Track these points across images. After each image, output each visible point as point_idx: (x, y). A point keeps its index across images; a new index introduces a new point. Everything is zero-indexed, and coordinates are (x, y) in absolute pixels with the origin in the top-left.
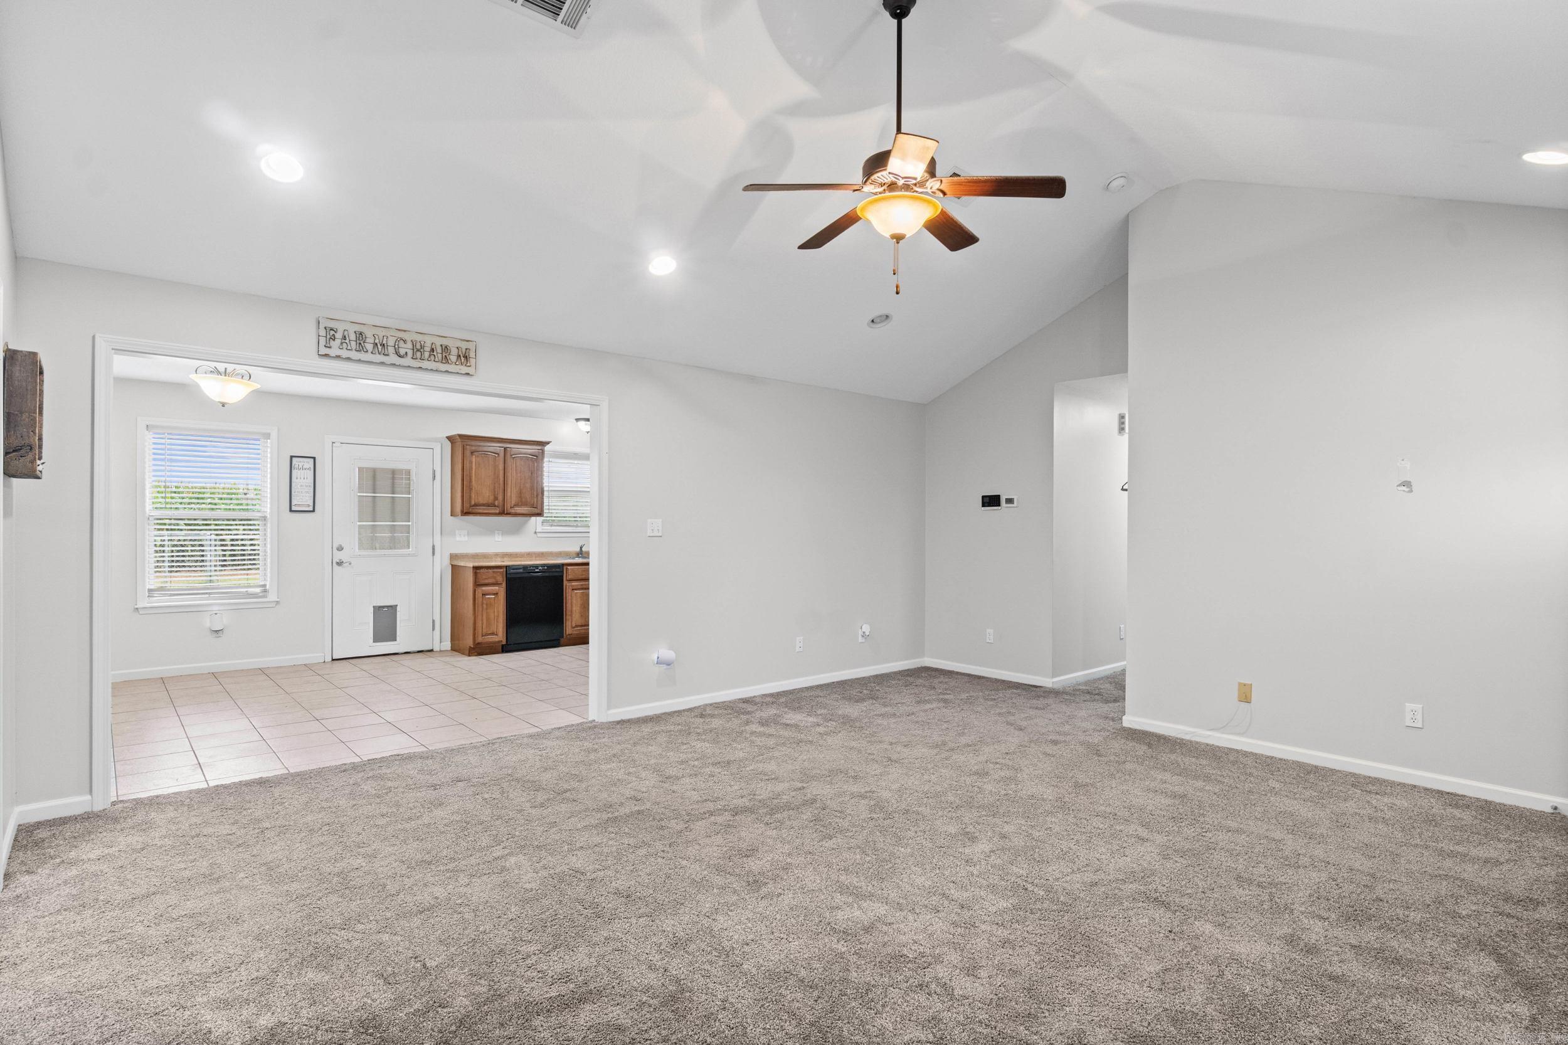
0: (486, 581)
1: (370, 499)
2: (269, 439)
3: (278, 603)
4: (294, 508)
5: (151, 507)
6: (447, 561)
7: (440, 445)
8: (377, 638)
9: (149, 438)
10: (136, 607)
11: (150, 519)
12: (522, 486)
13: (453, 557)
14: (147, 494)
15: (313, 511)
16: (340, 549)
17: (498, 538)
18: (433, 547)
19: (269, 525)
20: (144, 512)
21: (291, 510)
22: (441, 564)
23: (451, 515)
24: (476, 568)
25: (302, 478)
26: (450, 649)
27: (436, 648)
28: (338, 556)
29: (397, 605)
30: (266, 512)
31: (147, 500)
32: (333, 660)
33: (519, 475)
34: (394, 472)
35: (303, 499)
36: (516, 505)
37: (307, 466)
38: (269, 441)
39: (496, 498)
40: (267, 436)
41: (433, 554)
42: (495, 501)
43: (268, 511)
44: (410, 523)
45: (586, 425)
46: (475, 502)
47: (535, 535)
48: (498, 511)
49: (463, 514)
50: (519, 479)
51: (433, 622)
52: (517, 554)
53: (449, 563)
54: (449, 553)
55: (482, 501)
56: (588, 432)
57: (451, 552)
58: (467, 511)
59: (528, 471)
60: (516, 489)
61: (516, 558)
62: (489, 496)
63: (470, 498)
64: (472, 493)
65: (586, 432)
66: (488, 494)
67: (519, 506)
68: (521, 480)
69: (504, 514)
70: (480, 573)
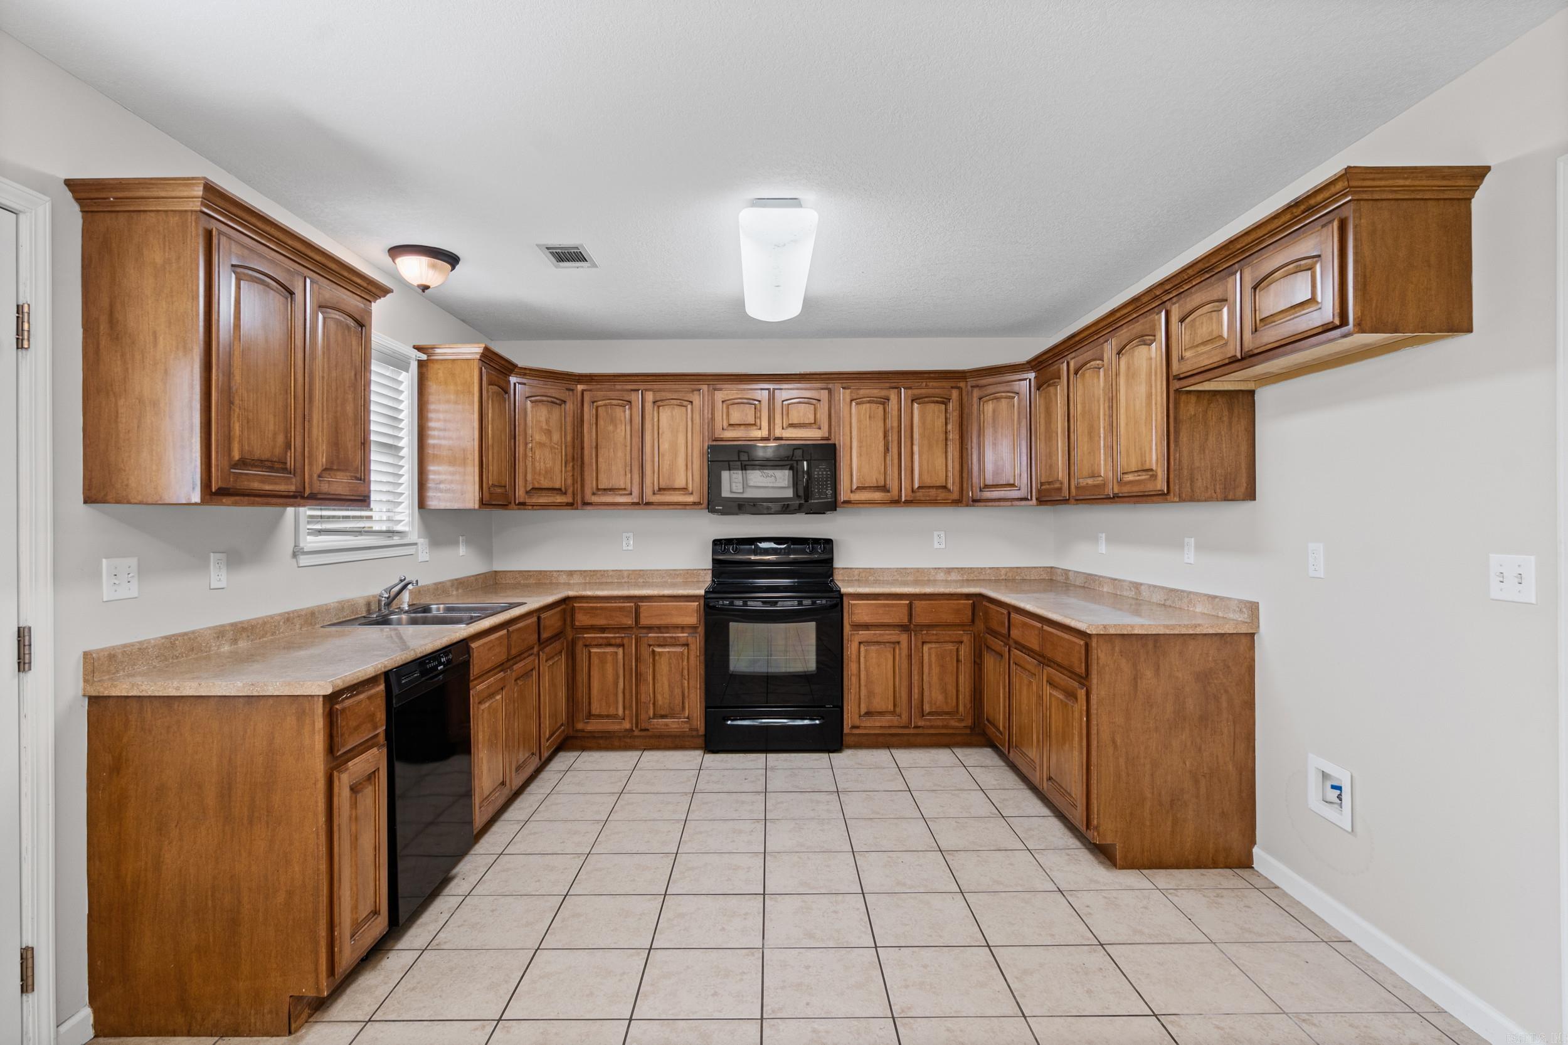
6: (74, 689)
7: (48, 206)
12: (338, 409)
13: (96, 665)
17: (218, 577)
18: (22, 634)
22: (51, 700)
24: (333, 696)
26: (90, 1035)
33: (334, 375)
36: (327, 469)
39: (288, 443)
41: (21, 662)
42: (285, 451)
45: (434, 266)
46: (241, 451)
47: (294, 560)
48: (293, 488)
49: (208, 497)
50: (334, 388)
51: (27, 957)
52: (265, 623)
53: (81, 693)
54: (80, 654)
55: (261, 449)
56: (425, 288)
57: (87, 649)
58: (220, 484)
59: (349, 366)
60: (328, 419)
61: (263, 636)
62: (275, 434)
63: (229, 438)
64: (235, 418)
65: (419, 286)
66: (271, 427)
67: (332, 473)
68: (337, 390)
69: (303, 497)
70: (343, 710)
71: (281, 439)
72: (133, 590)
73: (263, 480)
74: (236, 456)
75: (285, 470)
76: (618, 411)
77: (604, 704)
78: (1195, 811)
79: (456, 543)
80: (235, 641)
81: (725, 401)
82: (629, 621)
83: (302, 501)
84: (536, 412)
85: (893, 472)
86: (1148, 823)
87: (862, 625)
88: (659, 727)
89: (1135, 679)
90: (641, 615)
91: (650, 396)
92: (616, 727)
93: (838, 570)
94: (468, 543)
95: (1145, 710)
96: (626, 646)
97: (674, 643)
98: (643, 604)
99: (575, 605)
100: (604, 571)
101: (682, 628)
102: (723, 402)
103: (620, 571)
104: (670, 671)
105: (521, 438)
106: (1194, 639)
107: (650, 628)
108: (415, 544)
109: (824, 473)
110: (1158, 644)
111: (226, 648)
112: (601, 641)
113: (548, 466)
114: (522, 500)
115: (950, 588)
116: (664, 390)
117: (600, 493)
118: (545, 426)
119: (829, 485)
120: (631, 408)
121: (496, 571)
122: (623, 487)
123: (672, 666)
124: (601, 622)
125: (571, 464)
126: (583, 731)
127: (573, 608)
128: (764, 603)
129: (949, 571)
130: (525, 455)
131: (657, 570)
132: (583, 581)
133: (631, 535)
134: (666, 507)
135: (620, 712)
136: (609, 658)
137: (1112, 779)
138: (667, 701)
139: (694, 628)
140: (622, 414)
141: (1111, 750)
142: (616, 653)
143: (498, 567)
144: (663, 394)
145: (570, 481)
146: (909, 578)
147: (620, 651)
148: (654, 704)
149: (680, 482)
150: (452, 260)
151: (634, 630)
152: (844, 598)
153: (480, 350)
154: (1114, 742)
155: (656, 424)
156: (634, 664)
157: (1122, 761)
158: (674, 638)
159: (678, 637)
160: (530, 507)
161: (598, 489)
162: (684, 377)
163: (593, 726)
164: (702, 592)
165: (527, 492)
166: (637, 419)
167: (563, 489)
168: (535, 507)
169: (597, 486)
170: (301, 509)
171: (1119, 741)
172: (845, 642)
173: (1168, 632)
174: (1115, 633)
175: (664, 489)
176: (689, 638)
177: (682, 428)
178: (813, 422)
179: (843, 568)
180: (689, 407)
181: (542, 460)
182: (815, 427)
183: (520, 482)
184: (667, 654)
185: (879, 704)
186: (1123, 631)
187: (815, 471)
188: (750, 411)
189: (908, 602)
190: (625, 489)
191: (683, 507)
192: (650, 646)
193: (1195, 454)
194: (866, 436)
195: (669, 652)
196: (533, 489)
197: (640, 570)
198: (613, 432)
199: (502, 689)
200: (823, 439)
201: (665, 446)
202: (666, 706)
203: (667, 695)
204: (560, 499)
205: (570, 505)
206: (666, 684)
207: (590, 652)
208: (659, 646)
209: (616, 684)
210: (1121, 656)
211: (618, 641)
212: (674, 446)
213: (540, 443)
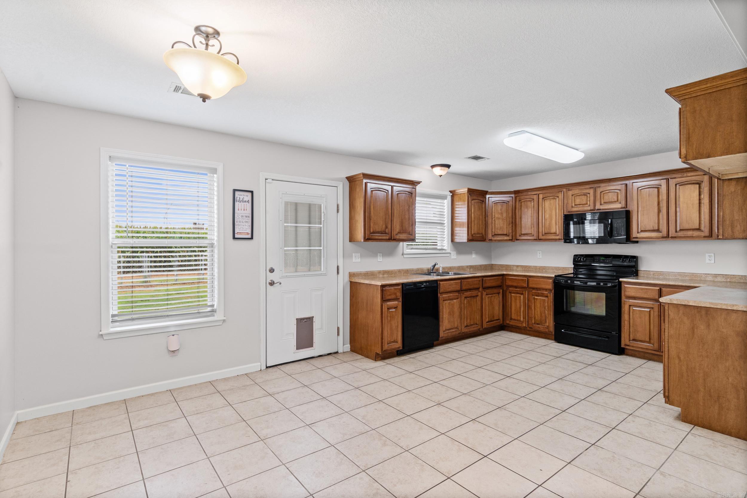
0: (390, 297)
1: (294, 229)
2: (216, 174)
3: (224, 321)
4: (236, 236)
5: (114, 235)
6: (347, 279)
7: (342, 184)
8: (299, 347)
9: (112, 168)
10: (101, 333)
11: (113, 246)
12: (403, 217)
13: (351, 275)
14: (111, 223)
15: (252, 238)
16: (272, 270)
17: (380, 259)
18: (338, 267)
19: (216, 251)
20: (108, 240)
21: (234, 238)
22: (343, 281)
23: (350, 241)
24: (383, 286)
25: (243, 209)
26: (349, 350)
27: (340, 351)
28: (271, 277)
29: (313, 317)
30: (214, 239)
31: (111, 229)
32: (267, 367)
33: (401, 208)
34: (310, 205)
35: (243, 229)
36: (399, 233)
37: (246, 199)
38: (215, 175)
39: (386, 227)
40: (214, 171)
41: (338, 273)
42: (386, 229)
43: (216, 238)
44: (322, 248)
45: (441, 169)
46: (373, 230)
47: (403, 256)
48: (388, 238)
49: (365, 240)
50: (401, 212)
51: (338, 328)
52: (392, 271)
53: (348, 280)
54: (348, 272)
55: (378, 229)
56: (441, 176)
57: (350, 272)
58: (367, 238)
59: (407, 205)
60: (399, 220)
61: (391, 274)
62: (382, 225)
63: (370, 227)
64: (371, 223)
65: (439, 176)
66: (381, 224)
67: (401, 233)
68: (402, 212)
69: (392, 240)
70: (385, 290)
71: (384, 226)
72: (359, 260)
73: (379, 236)
74: (372, 231)
75: (386, 233)
76: (529, 203)
77: (516, 315)
78: (735, 406)
79: (471, 253)
80: (384, 274)
81: (573, 195)
82: (526, 285)
83: (392, 241)
84: (496, 207)
85: (663, 222)
86: (701, 404)
87: (632, 297)
88: (536, 328)
89: (693, 329)
90: (530, 283)
91: (541, 196)
92: (520, 325)
93: (641, 271)
94: (477, 253)
95: (699, 345)
96: (524, 295)
97: (542, 295)
98: (530, 279)
99: (506, 277)
100: (530, 266)
101: (546, 290)
102: (572, 195)
103: (536, 266)
104: (541, 306)
105: (490, 216)
106: (735, 313)
107: (533, 288)
108: (450, 253)
109: (620, 224)
110: (709, 312)
111: (381, 276)
112: (515, 291)
113: (501, 226)
114: (490, 239)
115: (686, 283)
116: (547, 193)
117: (522, 235)
118: (500, 211)
119: (623, 230)
120: (533, 202)
121: (492, 264)
122: (531, 233)
123: (541, 304)
124: (515, 284)
125: (511, 225)
126: (508, 324)
127: (506, 279)
128: (581, 282)
129: (716, 276)
130: (492, 223)
131: (551, 267)
132: (522, 269)
133: (541, 252)
134: (548, 241)
135: (522, 319)
136: (518, 298)
137: (677, 375)
138: (539, 318)
139: (550, 290)
140: (530, 204)
141: (677, 361)
142: (520, 296)
143: (493, 263)
144: (546, 195)
145: (510, 231)
146: (687, 278)
147: (522, 296)
148: (534, 318)
149: (553, 231)
150: (448, 166)
151: (528, 289)
152: (622, 283)
153: (467, 190)
154: (679, 358)
155: (544, 207)
156: (527, 302)
157: (684, 368)
158: (542, 293)
159: (544, 293)
160: (494, 241)
161: (522, 234)
162: (554, 187)
163: (512, 323)
164: (553, 276)
165: (492, 236)
166: (536, 206)
167: (508, 234)
168: (496, 241)
169: (521, 233)
170: (404, 243)
171: (682, 358)
172: (622, 304)
173: (712, 306)
174: (677, 303)
175: (547, 234)
176: (548, 294)
177: (554, 208)
178: (616, 200)
179: (644, 271)
180: (557, 199)
181: (499, 224)
182: (617, 203)
183: (490, 232)
184: (539, 299)
185: (639, 336)
186: (682, 303)
187: (615, 224)
188: (584, 198)
189: (659, 288)
190: (531, 234)
191: (555, 241)
192: (533, 295)
193: (735, 213)
194: (647, 205)
195: (540, 299)
196: (495, 234)
197: (544, 267)
198: (527, 211)
199: (457, 298)
200: (622, 208)
201: (547, 216)
202: (539, 320)
203: (539, 316)
204: (506, 238)
205: (511, 240)
206: (539, 312)
207: (511, 295)
208: (537, 296)
209: (520, 308)
210: (684, 315)
211: (521, 292)
212: (551, 216)
213: (498, 218)
